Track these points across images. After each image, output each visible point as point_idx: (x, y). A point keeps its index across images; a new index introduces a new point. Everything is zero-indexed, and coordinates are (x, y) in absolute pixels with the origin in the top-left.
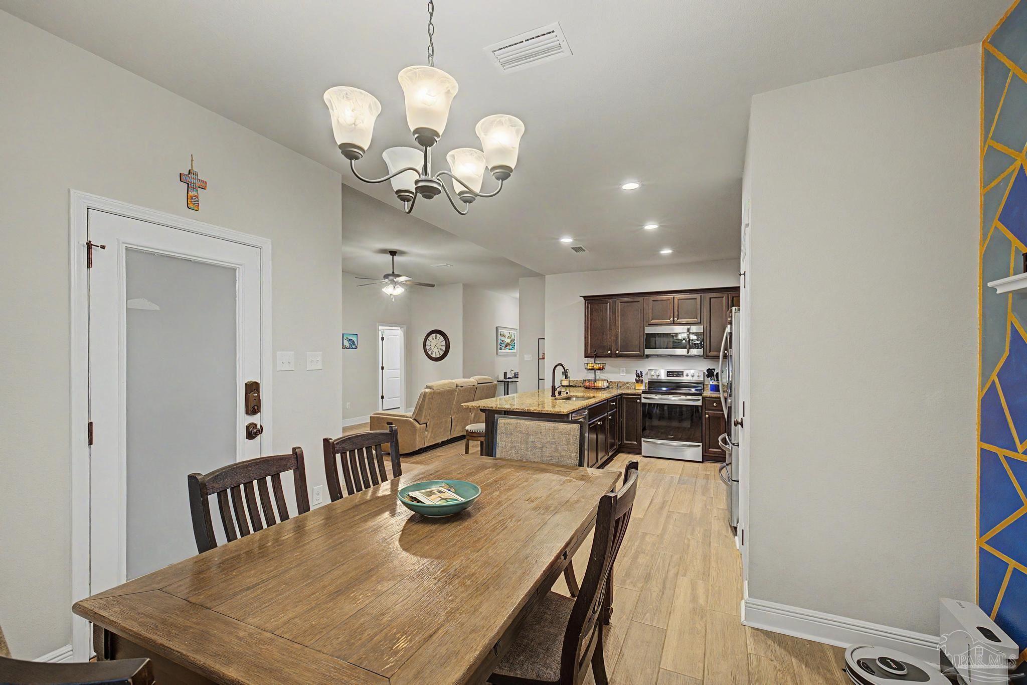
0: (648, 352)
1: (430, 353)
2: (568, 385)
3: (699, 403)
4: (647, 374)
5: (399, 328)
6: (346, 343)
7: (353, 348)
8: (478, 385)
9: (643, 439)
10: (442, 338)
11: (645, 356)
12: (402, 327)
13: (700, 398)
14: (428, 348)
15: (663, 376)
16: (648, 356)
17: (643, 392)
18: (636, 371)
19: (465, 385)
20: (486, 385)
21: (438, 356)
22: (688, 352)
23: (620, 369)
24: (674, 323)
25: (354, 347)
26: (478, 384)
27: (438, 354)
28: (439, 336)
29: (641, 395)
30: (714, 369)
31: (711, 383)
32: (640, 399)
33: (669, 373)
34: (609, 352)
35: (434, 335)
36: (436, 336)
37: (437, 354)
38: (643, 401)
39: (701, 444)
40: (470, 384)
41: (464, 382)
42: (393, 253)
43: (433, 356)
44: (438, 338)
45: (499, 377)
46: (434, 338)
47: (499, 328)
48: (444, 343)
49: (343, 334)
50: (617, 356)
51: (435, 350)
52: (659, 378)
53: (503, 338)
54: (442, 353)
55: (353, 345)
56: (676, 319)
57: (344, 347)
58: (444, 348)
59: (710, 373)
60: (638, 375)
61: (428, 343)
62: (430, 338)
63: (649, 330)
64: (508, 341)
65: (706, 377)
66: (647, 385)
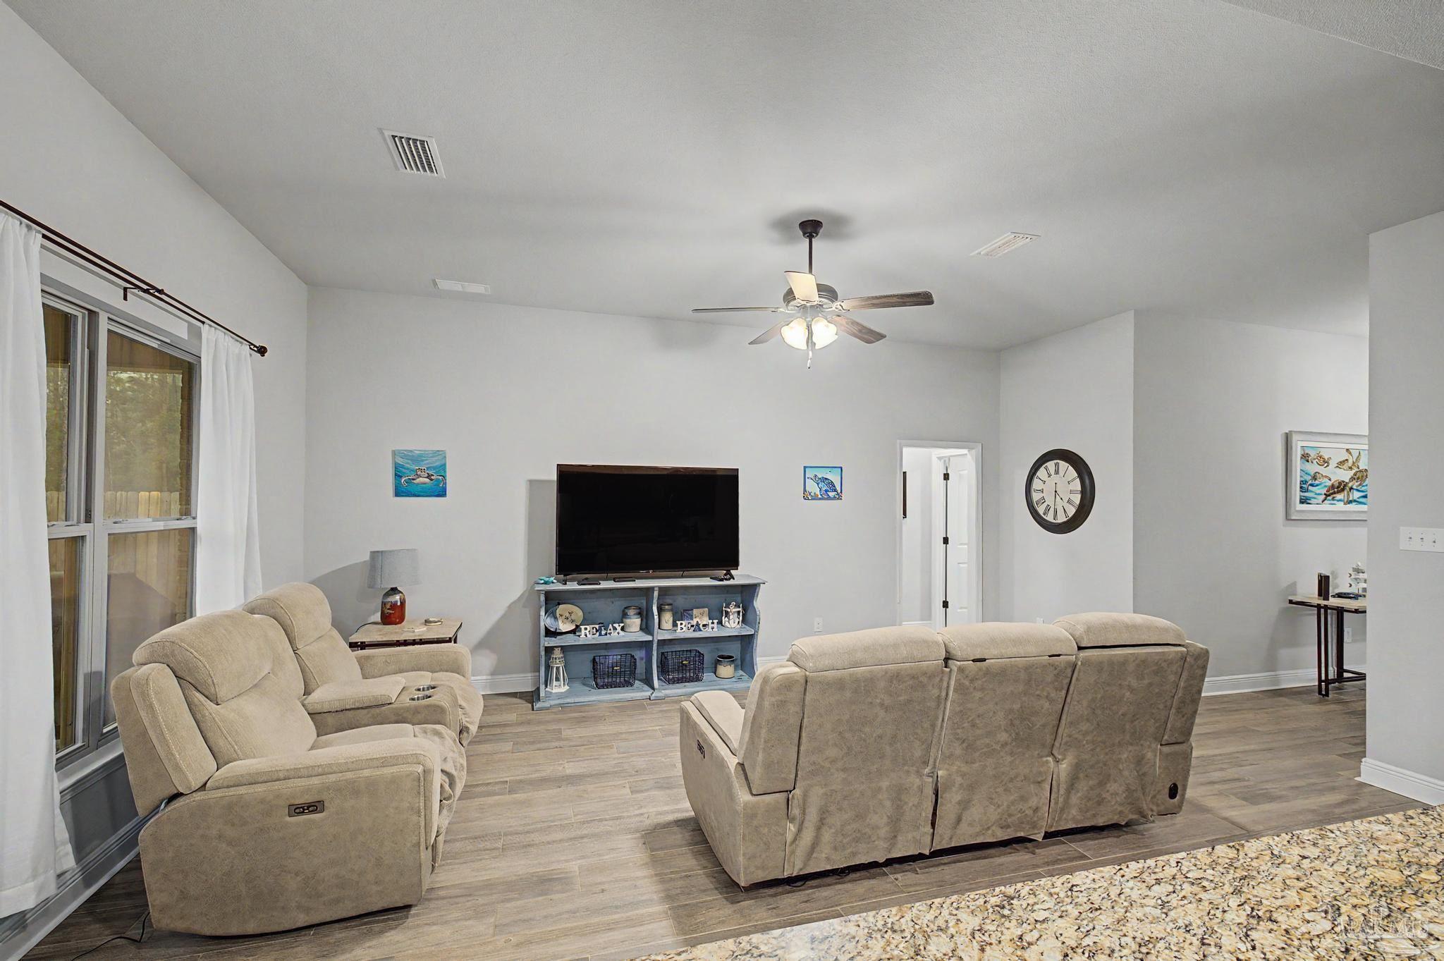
1: (1041, 510)
5: (965, 451)
6: (813, 488)
7: (829, 498)
8: (1083, 654)
10: (1072, 473)
12: (973, 449)
14: (1036, 497)
19: (995, 652)
20: (1136, 656)
21: (1061, 519)
25: (832, 494)
26: (1080, 648)
27: (1062, 511)
28: (1063, 465)
35: (1051, 465)
36: (1057, 465)
37: (1061, 514)
40: (1032, 650)
41: (993, 641)
42: (811, 228)
43: (1050, 518)
44: (1061, 472)
45: (1298, 586)
46: (1053, 473)
47: (1295, 438)
48: (1077, 485)
49: (805, 467)
51: (1056, 505)
53: (1312, 468)
54: (1072, 511)
55: (830, 491)
57: (807, 496)
58: (1077, 499)
61: (1036, 484)
62: (1042, 473)
64: (1345, 475)
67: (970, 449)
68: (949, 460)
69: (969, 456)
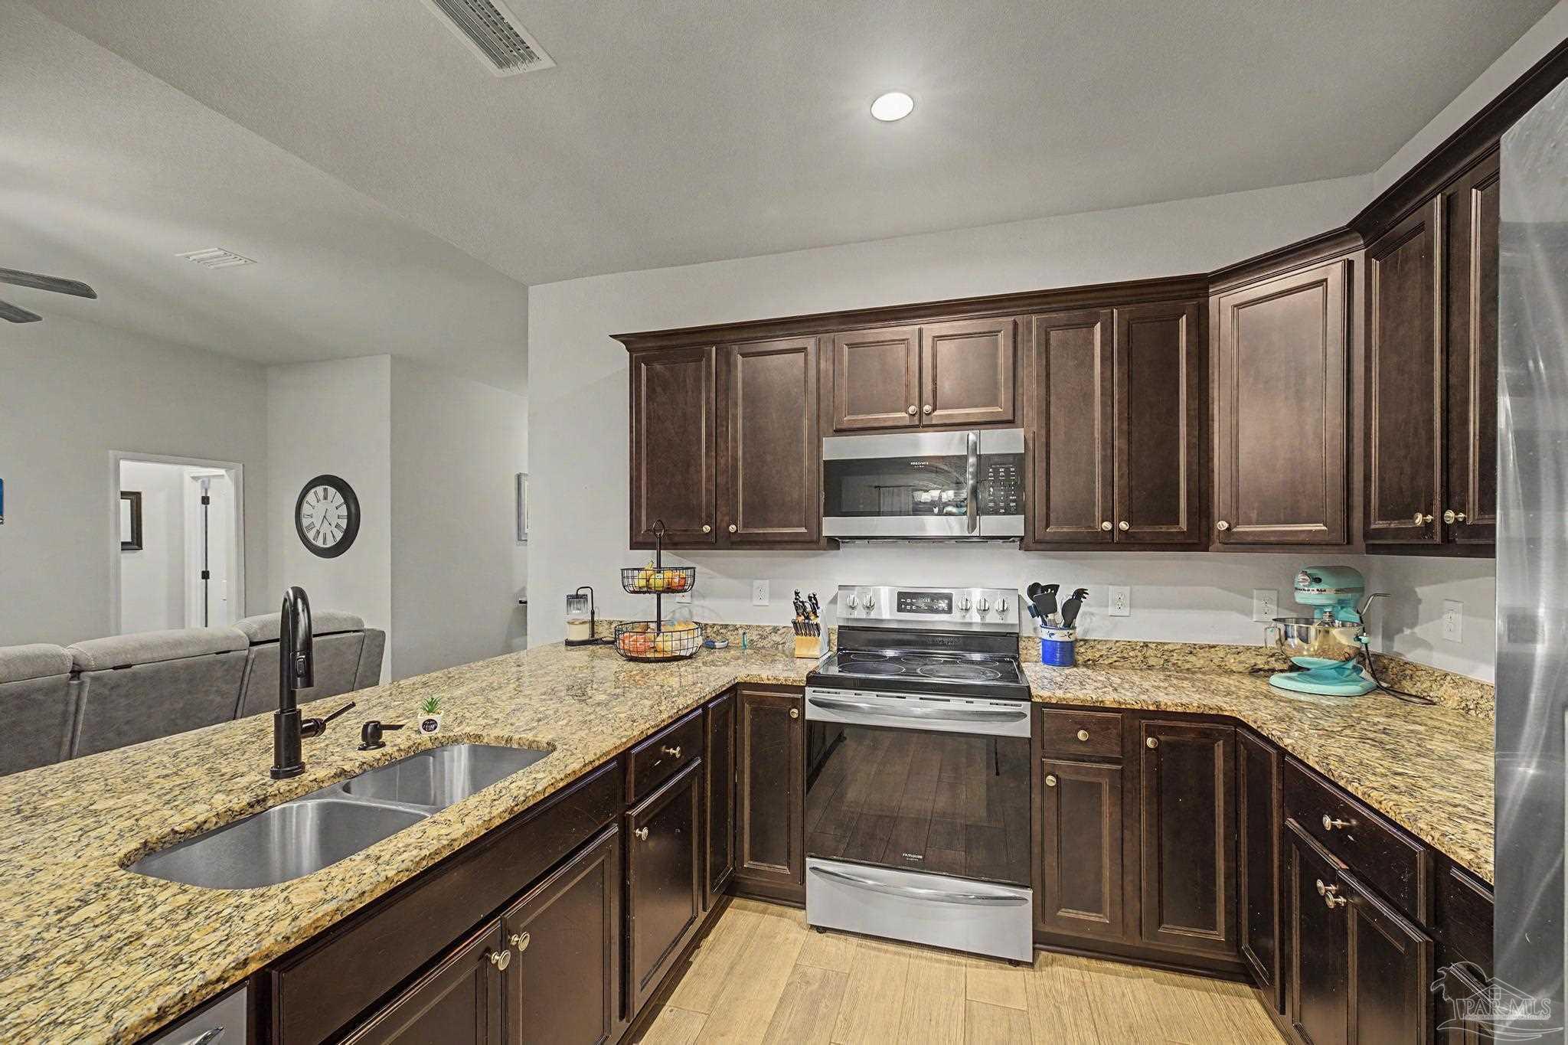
0: (832, 526)
1: (311, 535)
2: (586, 636)
3: (1022, 729)
4: (834, 601)
5: (222, 472)
9: (811, 862)
10: (339, 497)
11: (823, 542)
12: (232, 469)
13: (1025, 707)
14: (305, 522)
15: (886, 612)
16: (834, 543)
17: (814, 680)
18: (797, 594)
19: (145, 657)
21: (330, 543)
22: (973, 526)
23: (752, 586)
24: (919, 424)
27: (332, 536)
28: (331, 490)
29: (801, 690)
30: (1055, 588)
31: (1044, 634)
32: (799, 704)
33: (905, 600)
34: (707, 529)
35: (320, 489)
36: (325, 491)
37: (329, 538)
38: (812, 713)
39: (1028, 894)
40: (194, 650)
43: (319, 543)
44: (330, 498)
46: (321, 498)
47: (524, 479)
48: (344, 511)
50: (733, 543)
51: (325, 529)
52: (873, 615)
54: (339, 535)
56: (927, 408)
58: (344, 524)
59: (1042, 598)
60: (799, 606)
61: (306, 509)
62: (310, 497)
63: (835, 449)
65: (1027, 614)
66: (835, 637)
67: (228, 469)
68: (209, 481)
69: (227, 477)
